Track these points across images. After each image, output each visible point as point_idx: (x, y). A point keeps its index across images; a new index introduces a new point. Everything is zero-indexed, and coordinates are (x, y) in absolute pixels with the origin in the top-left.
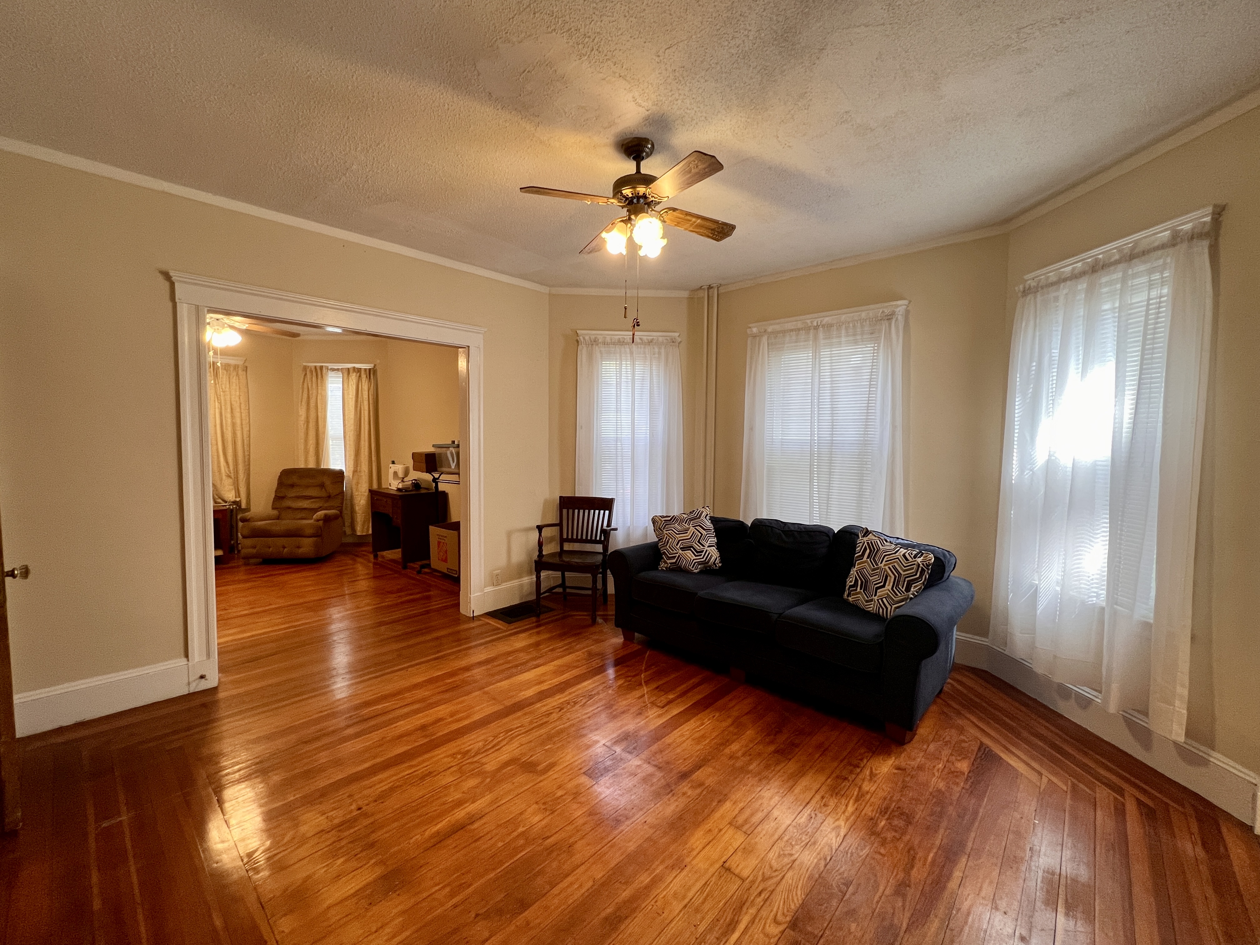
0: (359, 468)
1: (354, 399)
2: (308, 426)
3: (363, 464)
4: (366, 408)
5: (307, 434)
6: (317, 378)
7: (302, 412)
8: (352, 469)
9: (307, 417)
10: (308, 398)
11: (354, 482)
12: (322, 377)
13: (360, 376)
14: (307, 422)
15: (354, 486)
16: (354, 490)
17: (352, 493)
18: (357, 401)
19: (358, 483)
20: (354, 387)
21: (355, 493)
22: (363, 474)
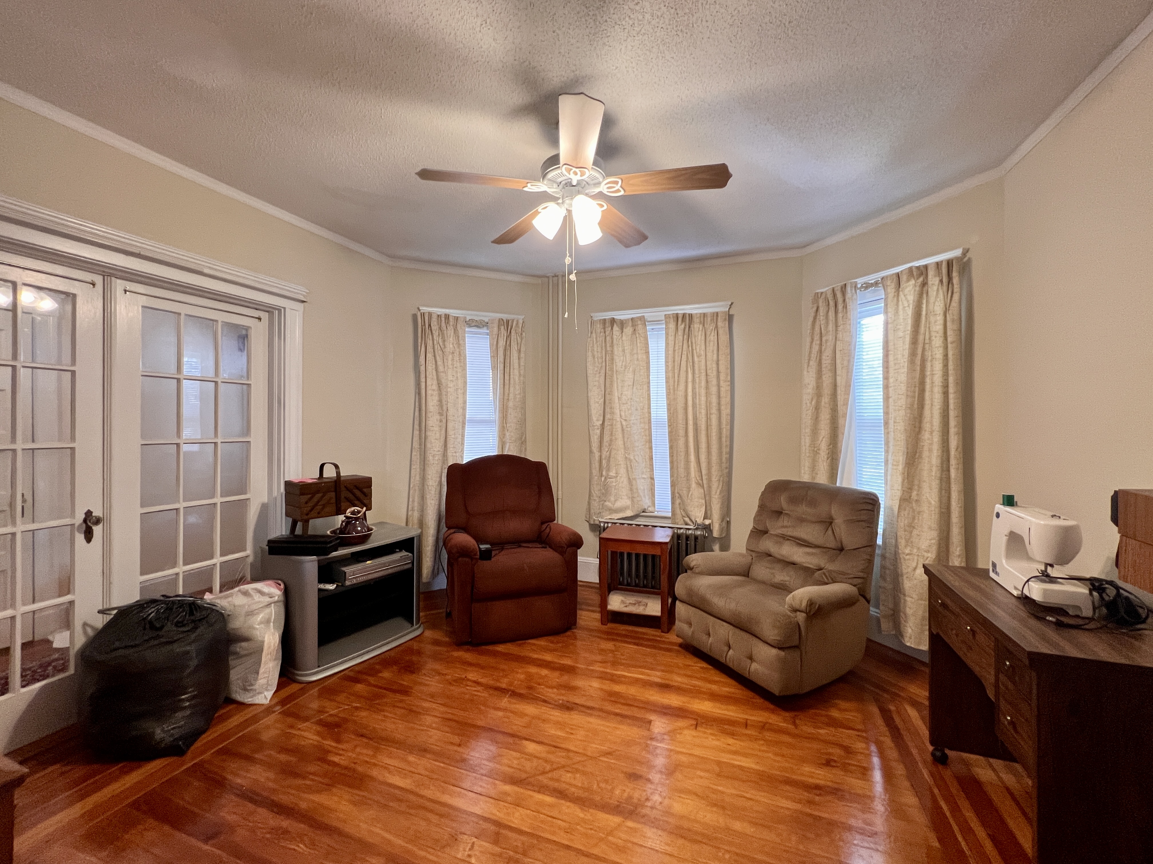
0: (914, 494)
1: (908, 339)
2: (818, 403)
3: (925, 487)
4: (939, 354)
5: (816, 419)
6: (836, 312)
7: (809, 378)
8: (899, 494)
9: (819, 387)
10: (820, 352)
11: (903, 523)
12: (845, 307)
13: (924, 284)
14: (819, 395)
15: (901, 533)
16: (902, 542)
17: (896, 546)
18: (914, 342)
19: (911, 527)
20: (910, 311)
21: (904, 550)
22: (925, 508)
